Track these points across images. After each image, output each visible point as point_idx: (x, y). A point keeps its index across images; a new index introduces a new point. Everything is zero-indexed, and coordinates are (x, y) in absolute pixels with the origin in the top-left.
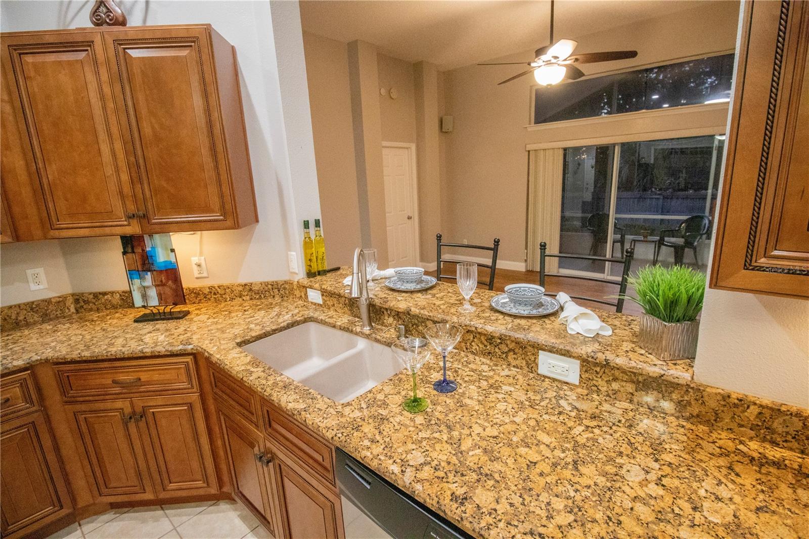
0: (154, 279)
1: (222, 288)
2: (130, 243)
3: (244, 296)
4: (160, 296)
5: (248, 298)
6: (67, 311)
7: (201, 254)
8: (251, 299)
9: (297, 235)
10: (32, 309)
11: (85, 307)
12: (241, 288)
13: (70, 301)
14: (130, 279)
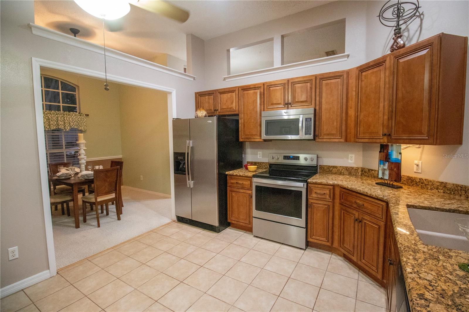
0: (389, 166)
1: (427, 181)
2: (384, 148)
3: (440, 189)
4: (390, 175)
5: (442, 191)
6: (358, 174)
7: (420, 160)
8: (444, 192)
10: (347, 169)
11: (364, 174)
12: (438, 184)
13: (360, 170)
14: (380, 164)
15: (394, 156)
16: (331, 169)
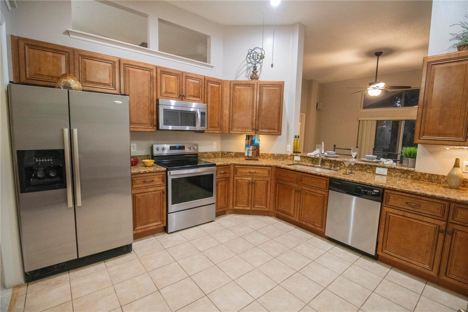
0: (252, 148)
1: (265, 154)
2: (248, 137)
4: (252, 153)
5: (272, 158)
6: (219, 156)
9: (292, 139)
11: (224, 156)
12: (271, 155)
13: (220, 153)
14: (246, 147)
15: (256, 142)
16: (203, 155)
